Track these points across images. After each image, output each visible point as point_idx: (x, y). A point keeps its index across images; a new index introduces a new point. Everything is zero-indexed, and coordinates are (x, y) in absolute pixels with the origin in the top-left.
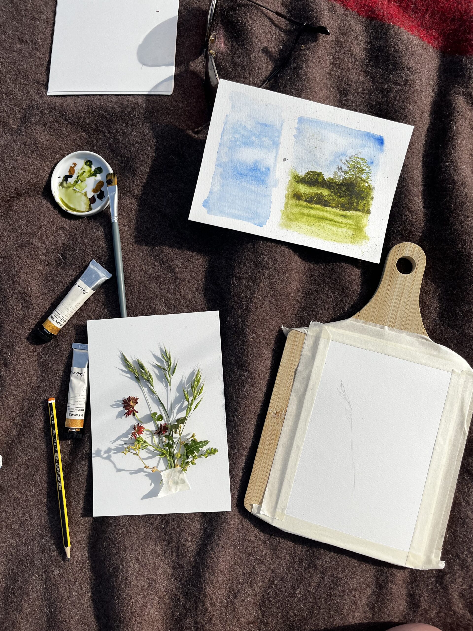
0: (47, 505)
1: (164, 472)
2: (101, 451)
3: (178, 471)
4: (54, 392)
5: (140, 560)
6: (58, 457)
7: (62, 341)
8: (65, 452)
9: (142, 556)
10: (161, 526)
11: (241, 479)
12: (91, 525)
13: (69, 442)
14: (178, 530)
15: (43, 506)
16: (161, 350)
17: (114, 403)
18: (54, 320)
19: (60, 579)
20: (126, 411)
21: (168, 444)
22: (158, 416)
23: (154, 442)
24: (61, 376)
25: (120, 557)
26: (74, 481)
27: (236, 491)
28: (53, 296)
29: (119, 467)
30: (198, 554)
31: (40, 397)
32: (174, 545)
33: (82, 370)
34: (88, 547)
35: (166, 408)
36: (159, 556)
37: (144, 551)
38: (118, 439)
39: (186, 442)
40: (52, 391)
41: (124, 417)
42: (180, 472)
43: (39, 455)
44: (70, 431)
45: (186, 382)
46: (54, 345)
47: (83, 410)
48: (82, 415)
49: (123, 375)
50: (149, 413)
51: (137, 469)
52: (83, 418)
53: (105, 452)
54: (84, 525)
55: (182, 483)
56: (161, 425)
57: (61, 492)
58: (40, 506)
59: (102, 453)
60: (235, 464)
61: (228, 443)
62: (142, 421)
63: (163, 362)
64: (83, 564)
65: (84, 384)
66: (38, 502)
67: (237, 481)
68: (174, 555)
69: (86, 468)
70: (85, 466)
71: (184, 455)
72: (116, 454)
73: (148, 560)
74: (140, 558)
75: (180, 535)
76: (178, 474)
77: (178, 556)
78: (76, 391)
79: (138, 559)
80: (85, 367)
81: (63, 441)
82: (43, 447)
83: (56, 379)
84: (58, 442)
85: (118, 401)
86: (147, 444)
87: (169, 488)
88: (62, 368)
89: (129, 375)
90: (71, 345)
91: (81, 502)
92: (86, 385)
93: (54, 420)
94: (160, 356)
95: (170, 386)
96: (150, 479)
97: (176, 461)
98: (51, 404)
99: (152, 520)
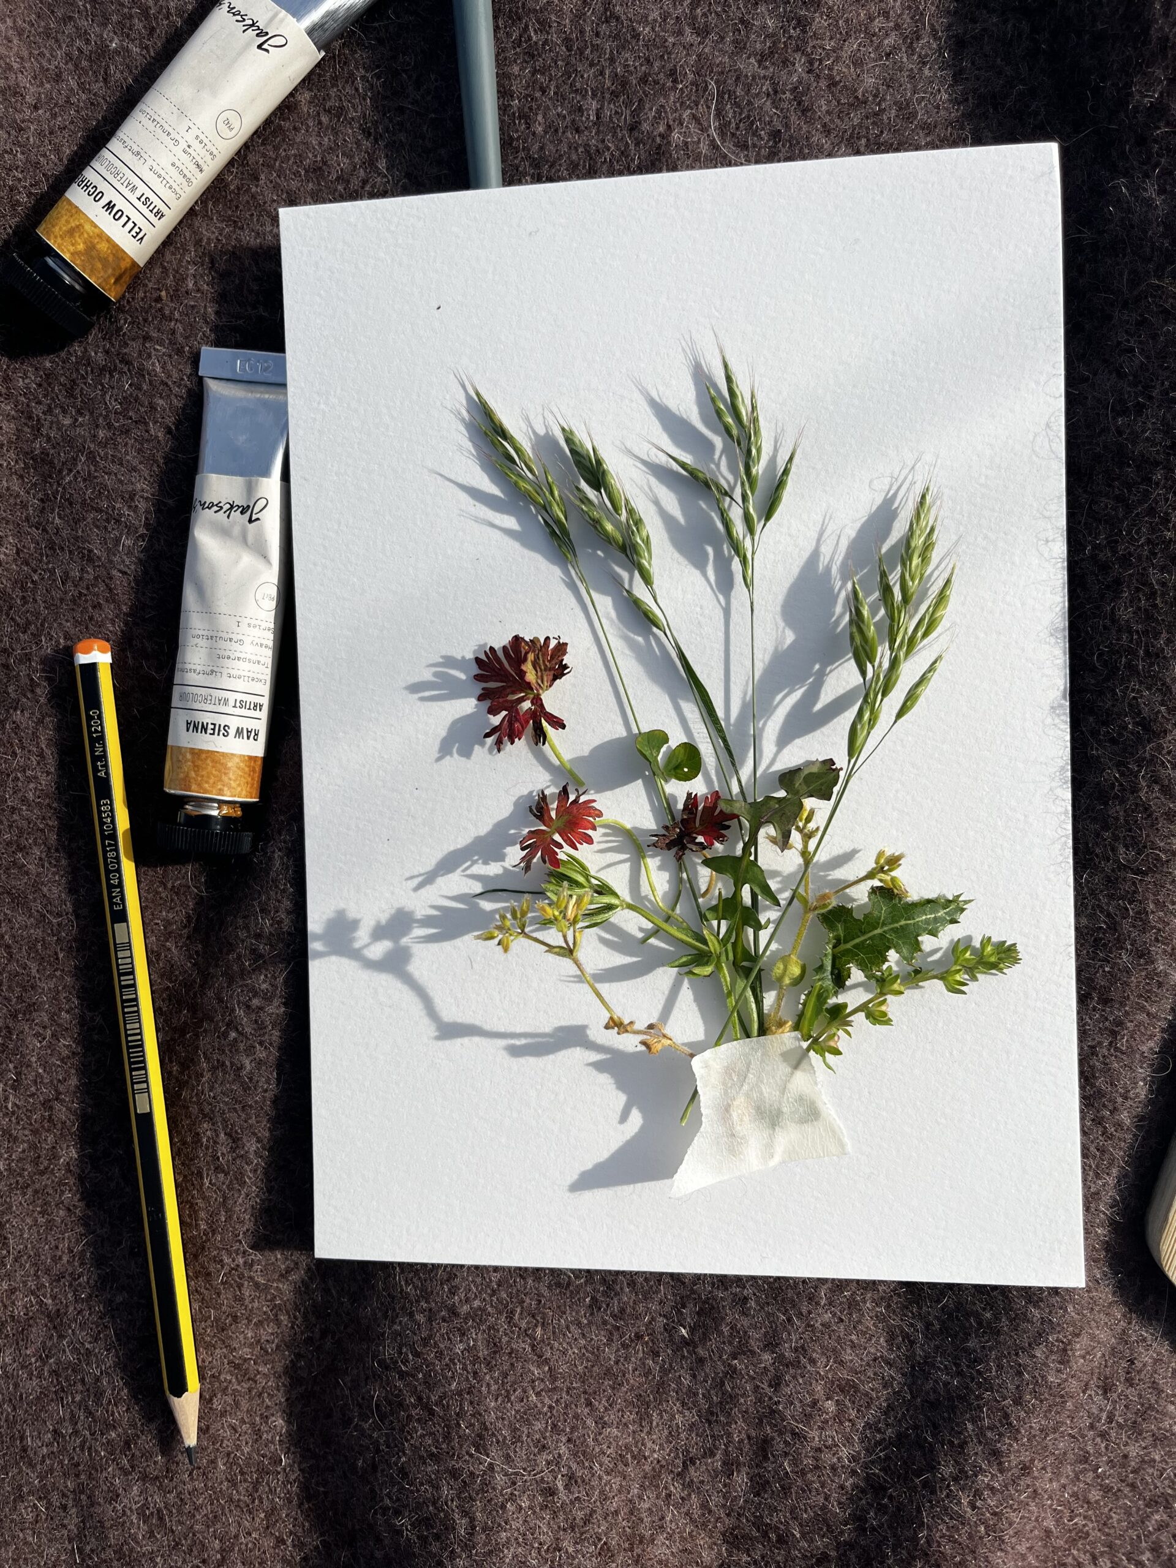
0: (81, 1179)
1: (708, 1054)
2: (355, 924)
3: (785, 1056)
4: (109, 611)
5: (563, 1495)
6: (129, 946)
7: (147, 338)
8: (168, 923)
9: (571, 1479)
10: (669, 1330)
11: (1141, 1118)
12: (303, 1290)
13: (186, 875)
14: (767, 1357)
15: (61, 1183)
16: (701, 378)
17: (427, 675)
18: (98, 196)
19: (151, 1533)
20: (496, 720)
21: (729, 907)
22: (672, 754)
23: (645, 889)
24: (142, 531)
25: (454, 1474)
26: (213, 1069)
27: (1111, 1181)
28: (97, 87)
29: (450, 1013)
30: (874, 1488)
31: (36, 636)
32: (739, 1430)
33: (250, 489)
34: (288, 1392)
35: (720, 713)
36: (656, 1475)
37: (581, 1453)
38: (449, 863)
39: (834, 903)
40: (97, 606)
41: (481, 753)
42: (798, 1060)
43: (38, 933)
44: (188, 817)
45: (844, 564)
46: (99, 358)
47: (257, 707)
48: (251, 734)
49: (477, 520)
50: (621, 732)
51: (548, 1029)
52: (257, 748)
53: (379, 932)
54: (267, 1287)
55: (802, 1121)
56: (691, 801)
57: (147, 1120)
58: (45, 1180)
59: (362, 936)
60: (1114, 1034)
61: (1077, 915)
62: (582, 777)
63: (711, 446)
64: (263, 1471)
65: (260, 565)
66: (36, 1161)
67: (1119, 1125)
68: (741, 1479)
69: (276, 1009)
70: (268, 998)
71: (821, 968)
72: (434, 947)
73: (604, 1498)
74: (560, 1485)
75: (776, 1383)
76: (784, 1069)
77: (759, 1486)
78: (222, 604)
79: (551, 1492)
80: (266, 473)
81: (153, 865)
82: (55, 889)
83: (117, 541)
84: (128, 868)
85: (450, 661)
86: (614, 901)
87: (732, 1142)
88: (143, 486)
89: (510, 522)
90: (195, 360)
91: (249, 1178)
92: (272, 575)
93: (104, 757)
94: (693, 416)
95: (748, 584)
96: (621, 1086)
97: (769, 998)
98: (91, 670)
99: (627, 1296)
